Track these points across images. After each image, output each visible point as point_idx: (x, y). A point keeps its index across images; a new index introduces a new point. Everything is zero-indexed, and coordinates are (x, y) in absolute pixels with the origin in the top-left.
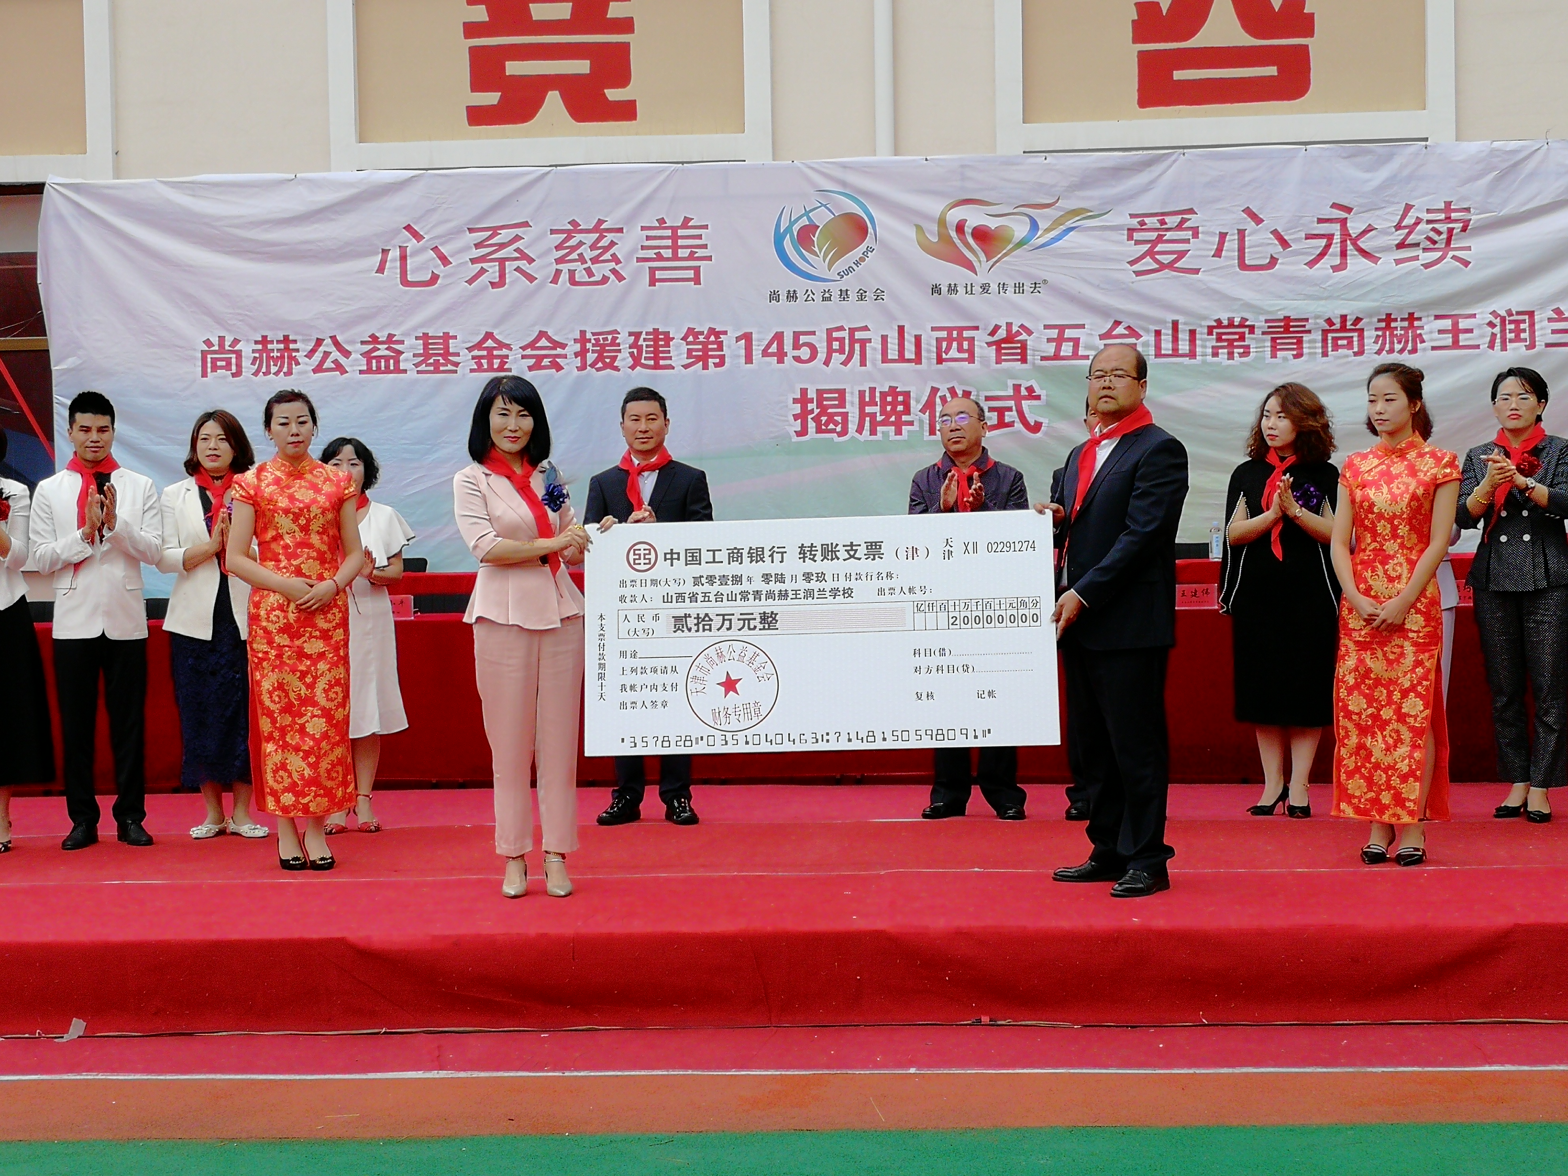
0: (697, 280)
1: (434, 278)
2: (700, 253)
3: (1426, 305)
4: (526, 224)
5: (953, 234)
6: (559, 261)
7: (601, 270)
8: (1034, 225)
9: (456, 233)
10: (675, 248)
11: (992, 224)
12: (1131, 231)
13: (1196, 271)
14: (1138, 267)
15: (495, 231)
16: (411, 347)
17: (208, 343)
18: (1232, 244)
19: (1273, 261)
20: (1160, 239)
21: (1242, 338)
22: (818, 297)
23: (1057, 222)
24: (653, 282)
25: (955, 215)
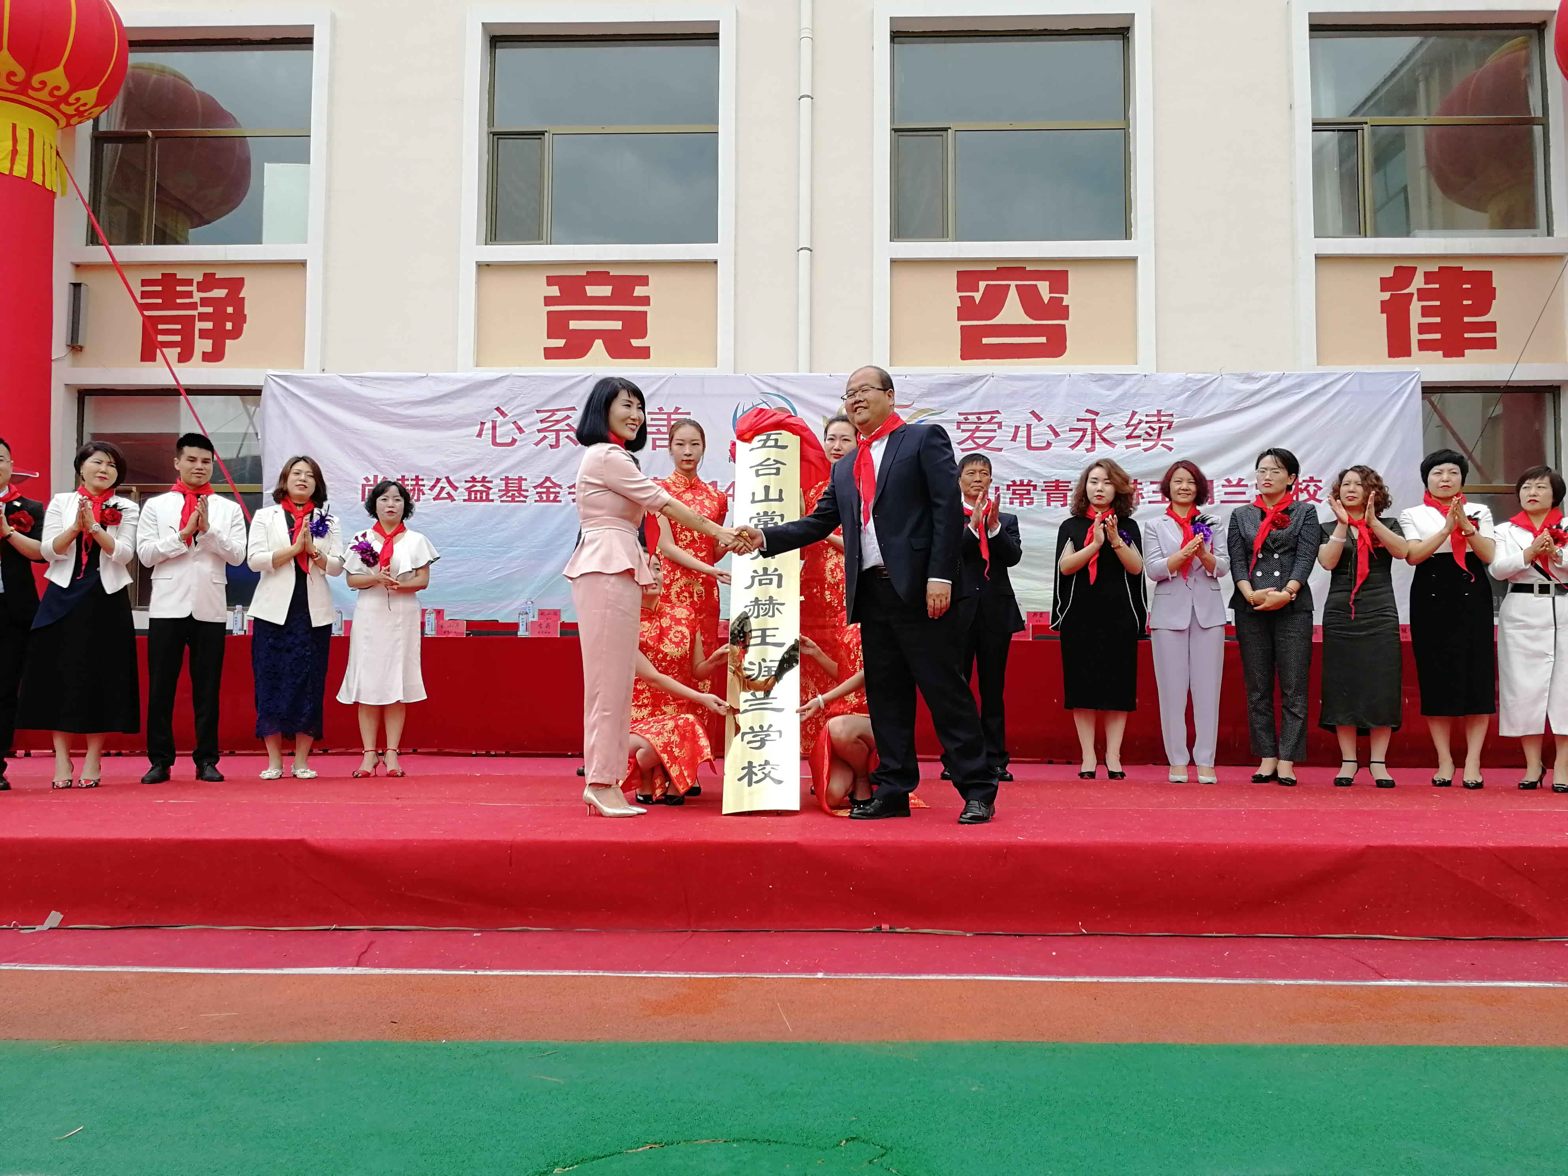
1: (514, 441)
3: (1145, 475)
9: (529, 412)
12: (959, 423)
13: (1000, 450)
15: (554, 412)
16: (497, 485)
17: (367, 479)
18: (1022, 433)
19: (1049, 444)
20: (977, 429)
21: (1029, 492)
23: (913, 416)
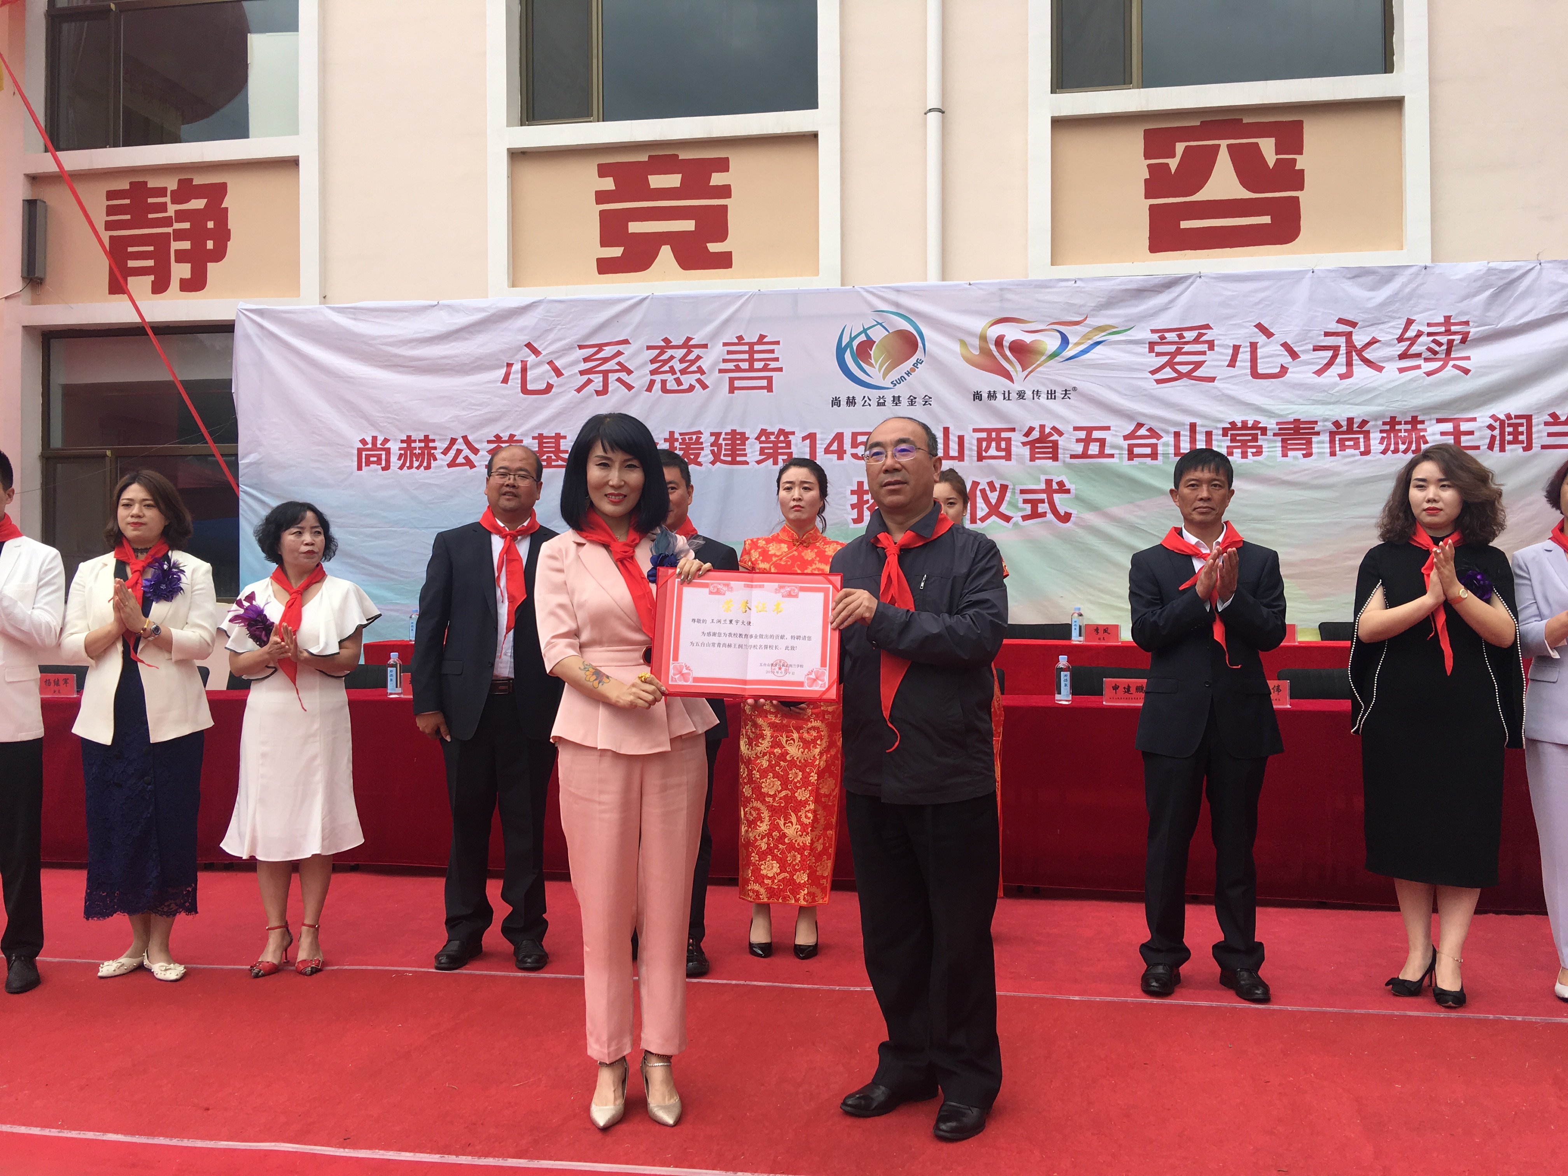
0: (769, 388)
2: (773, 365)
3: (1429, 410)
4: (626, 342)
5: (993, 348)
6: (652, 373)
7: (688, 380)
8: (1065, 341)
9: (569, 349)
10: (751, 361)
11: (1028, 338)
12: (1152, 345)
13: (1212, 379)
14: (1159, 376)
15: (600, 347)
17: (363, 441)
18: (1244, 355)
19: (1284, 370)
20: (1179, 352)
21: (1255, 438)
22: (874, 403)
23: (1086, 337)
24: (732, 389)
25: (994, 332)
